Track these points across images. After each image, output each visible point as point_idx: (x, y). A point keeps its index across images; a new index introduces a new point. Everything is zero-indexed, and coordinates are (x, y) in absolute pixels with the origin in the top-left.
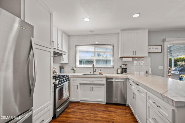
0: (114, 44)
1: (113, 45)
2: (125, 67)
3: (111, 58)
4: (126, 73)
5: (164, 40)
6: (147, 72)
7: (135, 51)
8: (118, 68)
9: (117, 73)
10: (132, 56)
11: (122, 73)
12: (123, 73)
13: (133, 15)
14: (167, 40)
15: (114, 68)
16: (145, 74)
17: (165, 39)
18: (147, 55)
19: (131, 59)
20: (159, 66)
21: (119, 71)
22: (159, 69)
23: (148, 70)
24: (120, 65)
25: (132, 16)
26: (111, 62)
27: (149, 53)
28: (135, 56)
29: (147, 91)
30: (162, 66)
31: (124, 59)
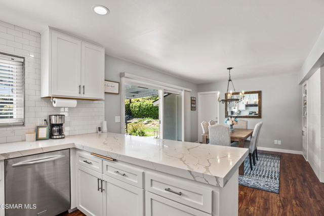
0: (24, 58)
1: (22, 60)
2: (59, 122)
3: (15, 95)
4: (60, 137)
5: (122, 75)
6: (100, 129)
7: (84, 87)
8: (38, 125)
9: (37, 139)
10: (77, 95)
11: (51, 136)
12: (55, 137)
13: (95, 7)
14: (126, 76)
15: (23, 125)
16: (97, 132)
17: (124, 73)
18: (102, 96)
19: (74, 103)
20: (116, 117)
21: (43, 132)
22: (116, 121)
23: (102, 124)
24: (45, 115)
25: (93, 8)
26: (15, 109)
27: (105, 93)
28: (82, 96)
29: (143, 171)
30: (119, 117)
31: (58, 103)
